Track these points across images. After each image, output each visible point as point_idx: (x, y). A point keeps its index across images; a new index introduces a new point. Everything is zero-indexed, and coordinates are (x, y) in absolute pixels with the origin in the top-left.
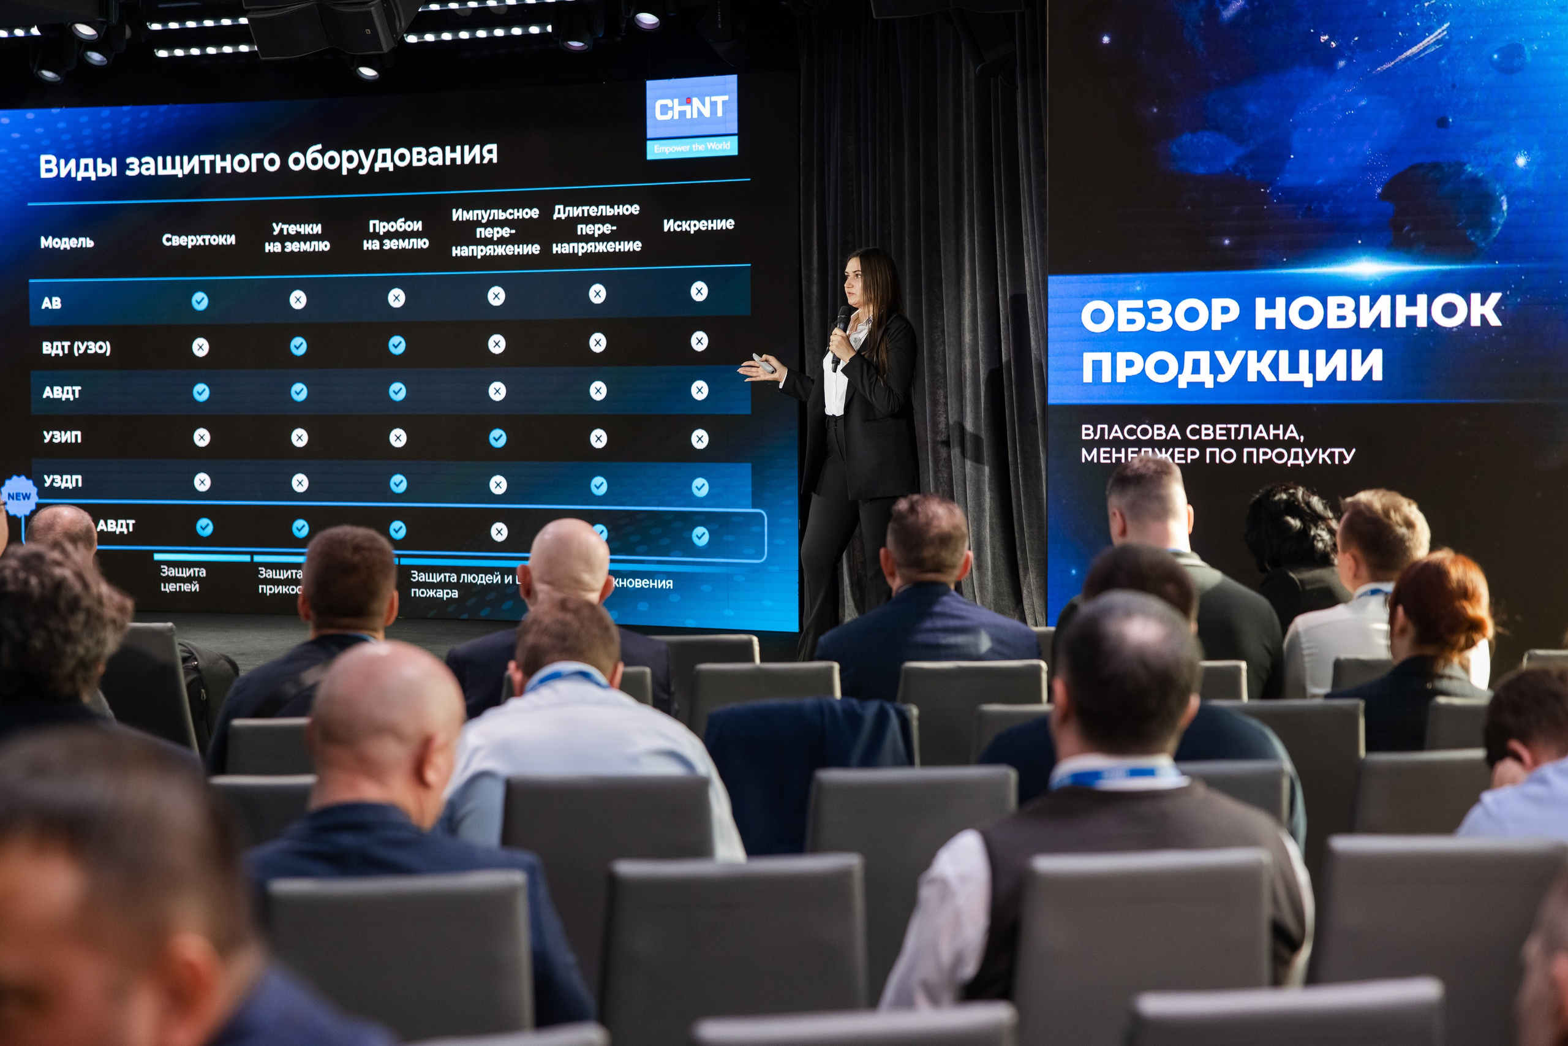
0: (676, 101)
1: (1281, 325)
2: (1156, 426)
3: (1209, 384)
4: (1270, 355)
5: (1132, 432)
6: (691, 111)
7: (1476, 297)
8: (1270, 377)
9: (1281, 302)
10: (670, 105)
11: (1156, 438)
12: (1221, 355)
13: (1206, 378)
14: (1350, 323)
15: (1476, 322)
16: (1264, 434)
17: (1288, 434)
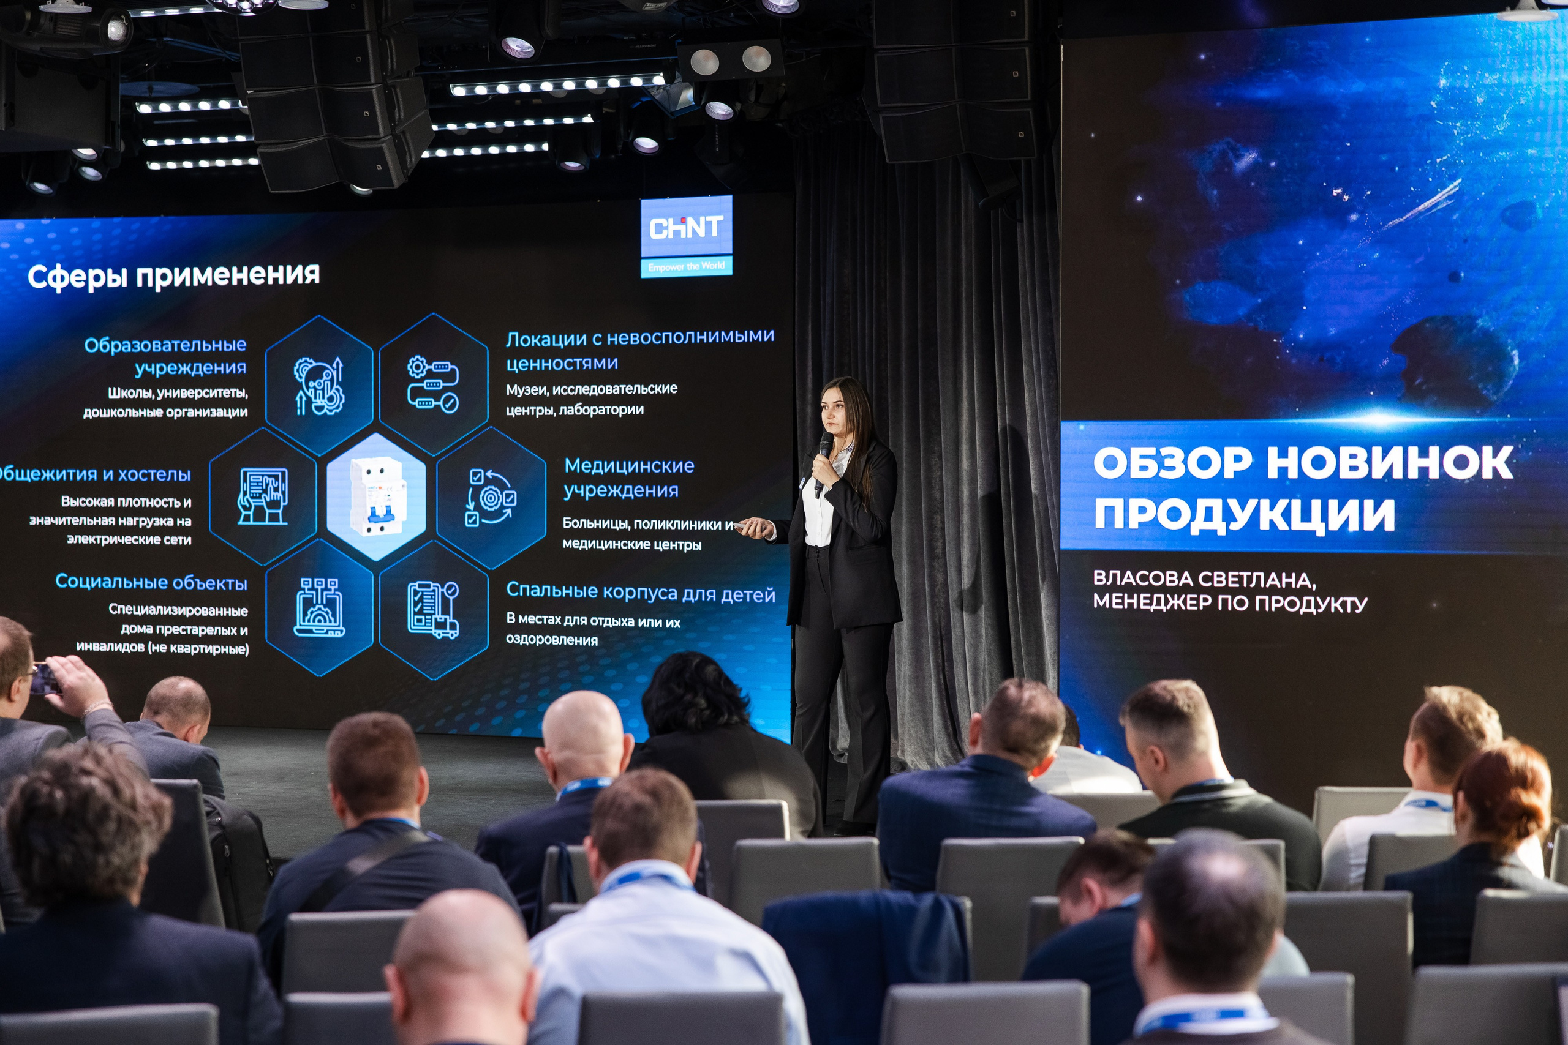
0: (671, 220)
1: (1293, 474)
2: (1168, 573)
3: (1222, 532)
4: (1282, 503)
5: (1144, 578)
6: (686, 230)
7: (1488, 450)
8: (1282, 526)
9: (1293, 451)
10: (665, 224)
11: (1168, 584)
12: (1233, 503)
13: (1218, 526)
14: (1362, 473)
15: (1487, 474)
16: (1277, 582)
17: (1301, 583)
